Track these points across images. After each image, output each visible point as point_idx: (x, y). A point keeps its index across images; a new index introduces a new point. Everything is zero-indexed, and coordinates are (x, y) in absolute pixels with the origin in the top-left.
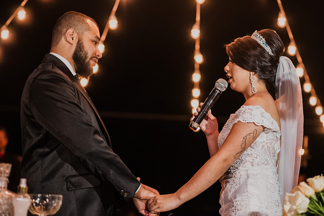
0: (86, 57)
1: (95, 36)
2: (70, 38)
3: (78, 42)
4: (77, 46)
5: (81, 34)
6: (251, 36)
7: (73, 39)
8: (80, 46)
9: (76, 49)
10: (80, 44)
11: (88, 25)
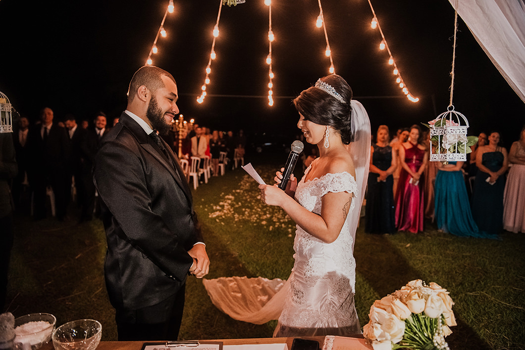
0: (160, 115)
1: (170, 93)
2: (142, 95)
3: (151, 100)
4: (150, 104)
5: (153, 91)
6: (315, 86)
7: (146, 96)
8: (153, 103)
9: (149, 107)
10: (153, 102)
11: (162, 82)
